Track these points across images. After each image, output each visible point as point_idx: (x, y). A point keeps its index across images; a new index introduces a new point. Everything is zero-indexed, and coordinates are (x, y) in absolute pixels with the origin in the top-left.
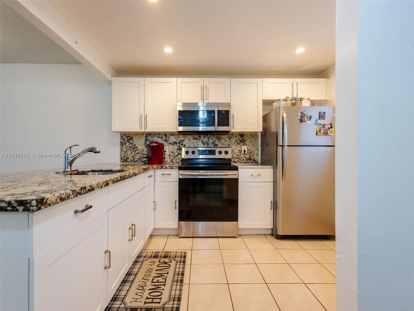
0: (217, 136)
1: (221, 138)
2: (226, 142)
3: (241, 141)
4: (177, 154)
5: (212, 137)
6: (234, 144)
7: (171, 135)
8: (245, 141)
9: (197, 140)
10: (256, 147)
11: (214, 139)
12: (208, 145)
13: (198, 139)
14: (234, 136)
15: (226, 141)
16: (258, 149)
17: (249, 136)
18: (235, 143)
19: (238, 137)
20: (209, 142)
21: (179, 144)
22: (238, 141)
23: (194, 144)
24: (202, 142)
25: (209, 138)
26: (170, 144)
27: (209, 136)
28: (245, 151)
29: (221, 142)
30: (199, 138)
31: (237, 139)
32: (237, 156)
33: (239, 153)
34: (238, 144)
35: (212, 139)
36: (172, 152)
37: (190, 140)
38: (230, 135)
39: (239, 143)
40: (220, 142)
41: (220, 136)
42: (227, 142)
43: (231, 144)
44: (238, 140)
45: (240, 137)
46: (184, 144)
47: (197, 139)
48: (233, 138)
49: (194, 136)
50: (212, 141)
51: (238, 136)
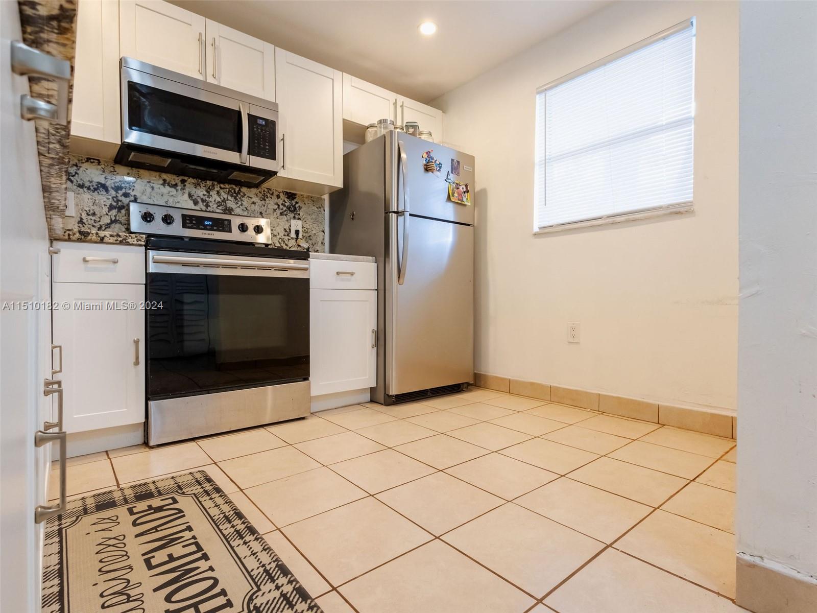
0: (233, 188)
1: (241, 194)
2: (253, 205)
3: (289, 208)
4: (109, 221)
5: (217, 188)
6: (274, 213)
7: (87, 161)
8: (297, 209)
9: (173, 189)
10: (320, 225)
11: (223, 194)
12: (207, 206)
13: (179, 188)
14: (272, 194)
15: (254, 203)
16: (323, 231)
17: (306, 201)
18: (275, 210)
19: (281, 197)
20: (211, 199)
21: (117, 192)
22: (281, 207)
23: (166, 198)
24: (190, 196)
25: (209, 188)
26: (81, 186)
27: (209, 183)
28: (297, 232)
29: (242, 205)
30: (179, 184)
31: (280, 202)
32: (279, 242)
33: (284, 235)
34: (281, 214)
35: (218, 193)
36: (92, 212)
37: (152, 184)
38: (264, 191)
39: (285, 213)
40: (240, 203)
41: (240, 190)
42: (256, 206)
43: (266, 212)
44: (282, 204)
45: (287, 198)
46: (132, 193)
47: (175, 186)
48: (271, 198)
49: (164, 176)
50: (218, 199)
51: (281, 195)
